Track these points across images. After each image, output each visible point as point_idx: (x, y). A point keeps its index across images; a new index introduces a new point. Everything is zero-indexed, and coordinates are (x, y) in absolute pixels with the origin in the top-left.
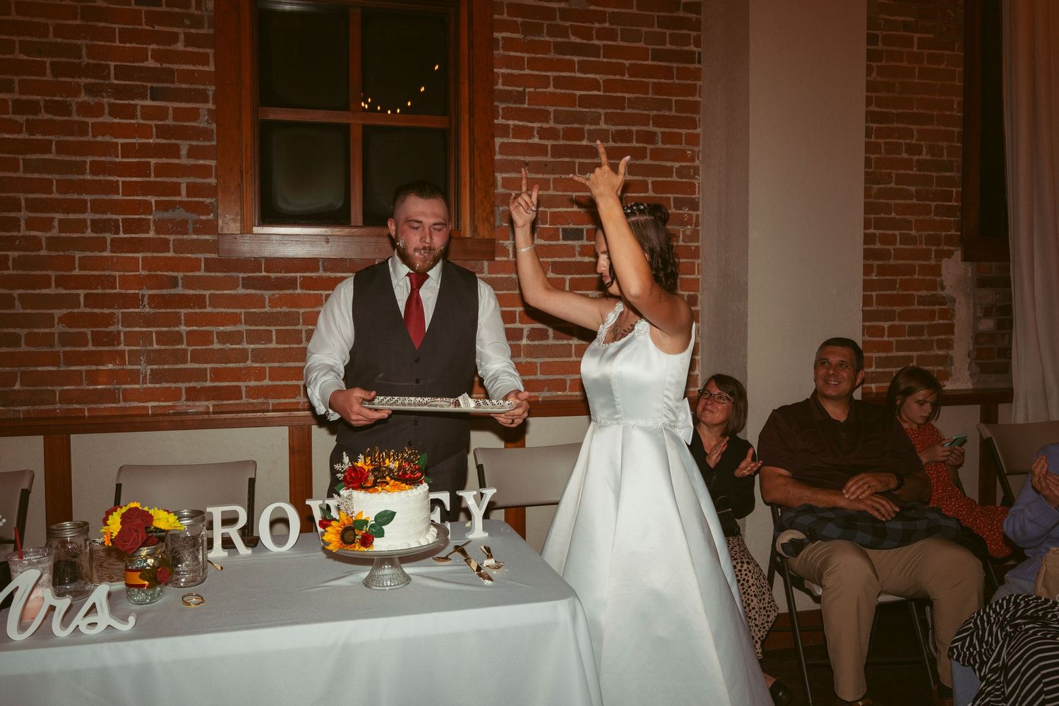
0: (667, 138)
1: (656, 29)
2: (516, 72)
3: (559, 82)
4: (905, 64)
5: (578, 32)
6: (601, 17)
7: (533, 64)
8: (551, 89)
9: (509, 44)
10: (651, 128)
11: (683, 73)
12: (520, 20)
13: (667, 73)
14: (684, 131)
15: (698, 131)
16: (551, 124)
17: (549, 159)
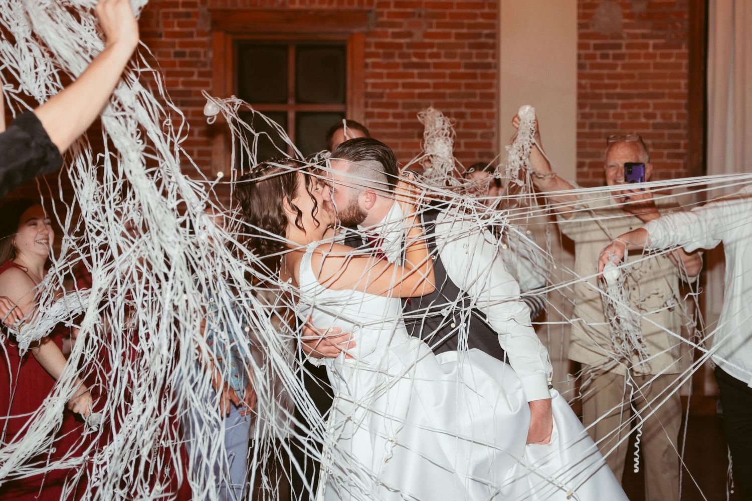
0: (474, 115)
1: (467, 50)
2: (378, 81)
3: (405, 86)
4: (642, 61)
5: (417, 55)
6: (431, 46)
7: (389, 76)
8: (400, 90)
9: (375, 65)
10: (463, 110)
11: (484, 76)
12: (381, 51)
13: (474, 76)
14: (485, 111)
15: (495, 110)
16: (399, 110)
17: (398, 130)
